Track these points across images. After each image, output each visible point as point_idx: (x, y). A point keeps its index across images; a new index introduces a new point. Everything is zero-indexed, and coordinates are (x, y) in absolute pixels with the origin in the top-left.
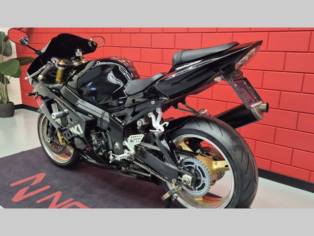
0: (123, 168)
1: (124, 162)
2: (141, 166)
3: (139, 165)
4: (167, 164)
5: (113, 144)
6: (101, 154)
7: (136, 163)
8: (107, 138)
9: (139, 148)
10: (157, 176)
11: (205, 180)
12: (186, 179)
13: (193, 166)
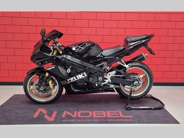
5: (98, 79)
11: (141, 82)
12: (136, 83)
13: (136, 78)
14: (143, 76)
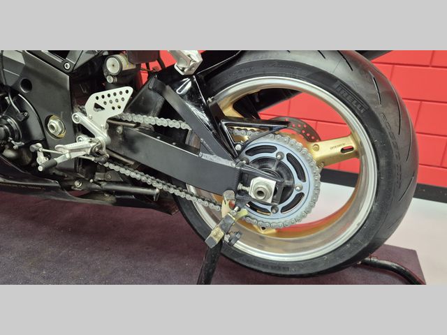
0: (77, 183)
1: (80, 168)
2: (128, 172)
3: (123, 170)
4: (206, 157)
5: (44, 124)
6: (9, 153)
7: (112, 166)
8: (23, 111)
9: (120, 129)
10: (172, 191)
11: (305, 185)
12: (262, 187)
13: (273, 155)
14: (338, 150)
